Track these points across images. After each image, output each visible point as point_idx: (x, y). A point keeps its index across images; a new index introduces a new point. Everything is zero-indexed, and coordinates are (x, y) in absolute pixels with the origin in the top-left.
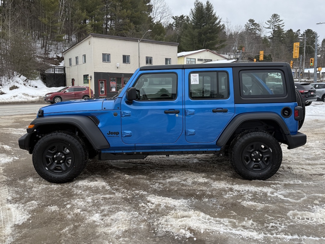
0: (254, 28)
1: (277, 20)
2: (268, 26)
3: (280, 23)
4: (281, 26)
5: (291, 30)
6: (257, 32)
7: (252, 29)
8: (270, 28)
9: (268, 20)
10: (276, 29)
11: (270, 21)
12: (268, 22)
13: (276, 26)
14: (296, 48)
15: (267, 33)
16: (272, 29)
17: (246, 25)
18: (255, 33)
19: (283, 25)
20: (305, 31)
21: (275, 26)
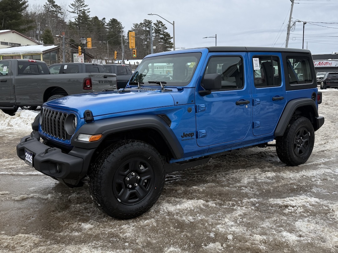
0: (55, 10)
1: (81, 4)
2: (72, 10)
3: (85, 8)
4: (86, 11)
5: (96, 18)
6: (59, 15)
7: (53, 11)
8: (75, 13)
9: (72, 4)
10: (82, 15)
11: (74, 4)
12: (72, 5)
13: (81, 11)
14: (132, 38)
15: (71, 17)
16: (77, 14)
17: (44, 5)
18: (57, 17)
19: (88, 11)
20: (110, 20)
21: (79, 11)
